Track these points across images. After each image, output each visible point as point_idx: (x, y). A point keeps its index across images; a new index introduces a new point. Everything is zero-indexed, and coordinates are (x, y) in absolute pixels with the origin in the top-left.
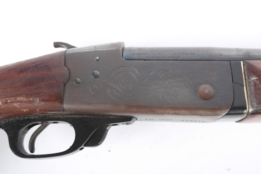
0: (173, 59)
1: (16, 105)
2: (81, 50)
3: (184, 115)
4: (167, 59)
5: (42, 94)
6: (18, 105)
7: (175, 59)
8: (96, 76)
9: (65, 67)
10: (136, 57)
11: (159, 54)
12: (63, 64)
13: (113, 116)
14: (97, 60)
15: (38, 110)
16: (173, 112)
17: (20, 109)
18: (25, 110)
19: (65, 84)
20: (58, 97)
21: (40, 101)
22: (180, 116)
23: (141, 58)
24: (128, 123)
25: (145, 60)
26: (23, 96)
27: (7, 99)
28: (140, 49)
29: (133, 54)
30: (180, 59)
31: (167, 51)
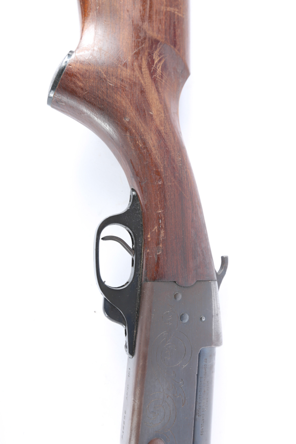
0: (197, 408)
1: (156, 228)
2: (214, 299)
3: (132, 420)
4: (198, 400)
5: (166, 258)
6: (155, 230)
7: (197, 411)
8: (182, 318)
9: (195, 281)
10: (203, 363)
11: (205, 391)
12: (199, 280)
13: (136, 333)
14: (201, 319)
15: (148, 251)
16: (136, 407)
17: (150, 231)
18: (149, 236)
19: (175, 282)
20: (161, 276)
21: (158, 255)
22: (131, 415)
23: (200, 370)
24: (127, 347)
25: (198, 375)
26: (164, 237)
27: (163, 219)
28: (211, 367)
29: (206, 359)
30: (197, 417)
31: (207, 401)
